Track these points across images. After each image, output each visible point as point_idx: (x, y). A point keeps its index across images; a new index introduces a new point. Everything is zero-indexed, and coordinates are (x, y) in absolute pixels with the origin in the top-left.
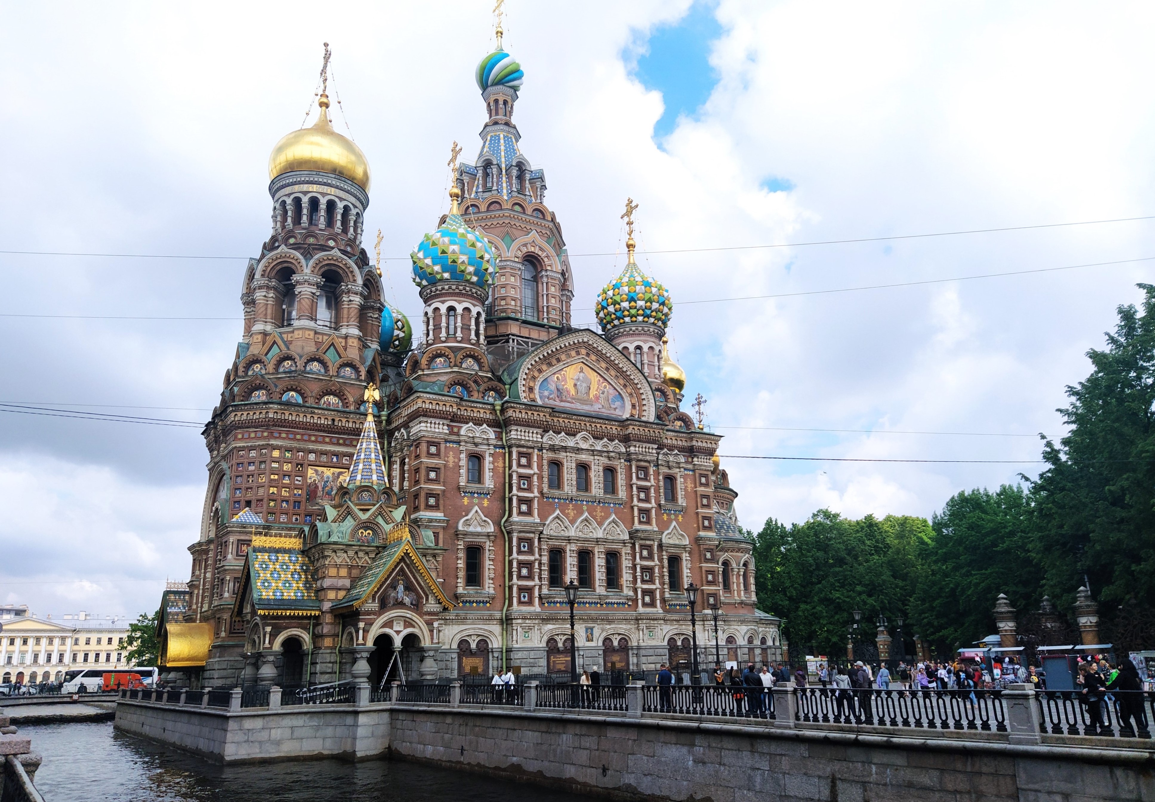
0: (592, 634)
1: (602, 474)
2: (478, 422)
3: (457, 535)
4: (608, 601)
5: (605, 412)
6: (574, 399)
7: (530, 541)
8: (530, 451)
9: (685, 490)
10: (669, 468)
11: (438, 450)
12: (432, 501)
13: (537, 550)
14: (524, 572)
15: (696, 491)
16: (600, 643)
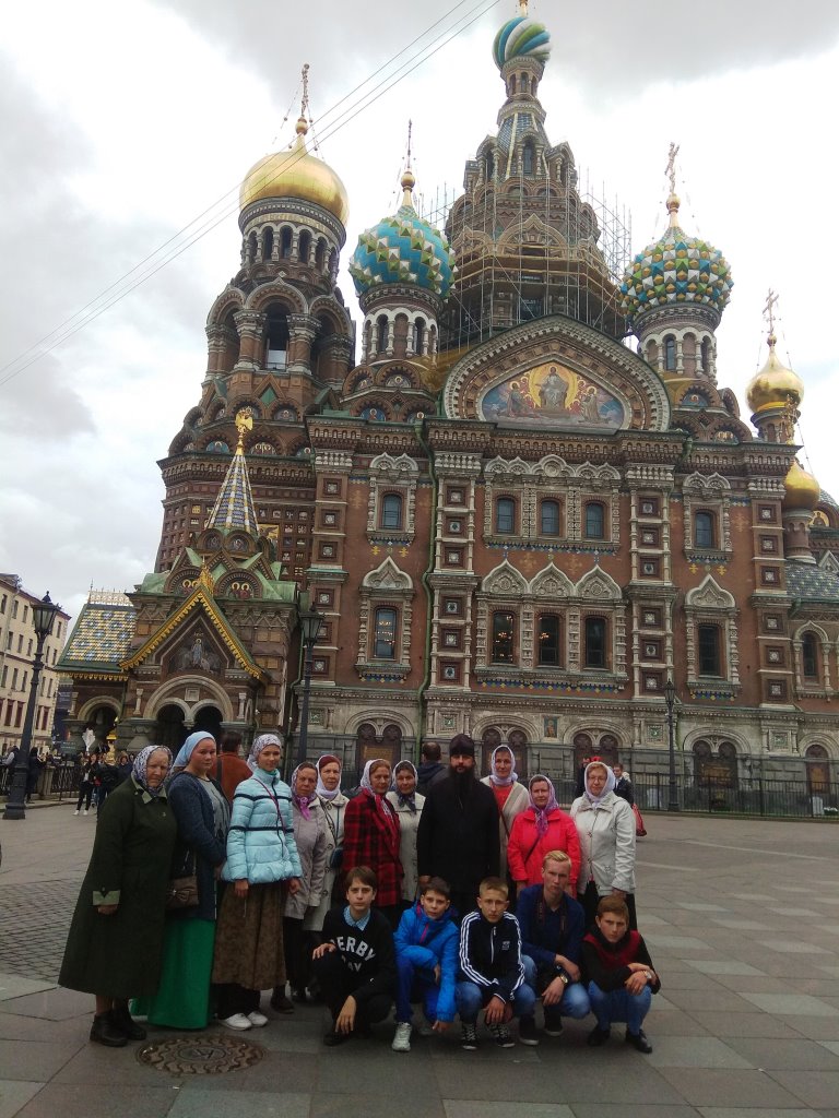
0: (555, 727)
1: (579, 510)
2: (395, 452)
3: (361, 592)
4: (584, 683)
5: (590, 426)
6: (539, 411)
7: (460, 600)
8: (465, 483)
9: (732, 529)
10: (703, 498)
11: (339, 489)
12: (328, 551)
13: (469, 612)
14: (451, 640)
15: (751, 531)
16: (567, 740)
